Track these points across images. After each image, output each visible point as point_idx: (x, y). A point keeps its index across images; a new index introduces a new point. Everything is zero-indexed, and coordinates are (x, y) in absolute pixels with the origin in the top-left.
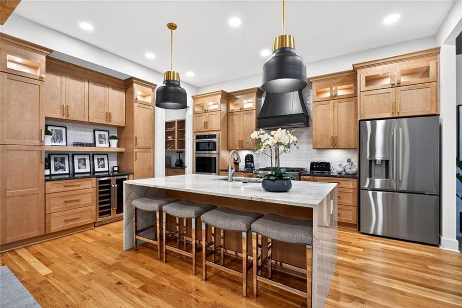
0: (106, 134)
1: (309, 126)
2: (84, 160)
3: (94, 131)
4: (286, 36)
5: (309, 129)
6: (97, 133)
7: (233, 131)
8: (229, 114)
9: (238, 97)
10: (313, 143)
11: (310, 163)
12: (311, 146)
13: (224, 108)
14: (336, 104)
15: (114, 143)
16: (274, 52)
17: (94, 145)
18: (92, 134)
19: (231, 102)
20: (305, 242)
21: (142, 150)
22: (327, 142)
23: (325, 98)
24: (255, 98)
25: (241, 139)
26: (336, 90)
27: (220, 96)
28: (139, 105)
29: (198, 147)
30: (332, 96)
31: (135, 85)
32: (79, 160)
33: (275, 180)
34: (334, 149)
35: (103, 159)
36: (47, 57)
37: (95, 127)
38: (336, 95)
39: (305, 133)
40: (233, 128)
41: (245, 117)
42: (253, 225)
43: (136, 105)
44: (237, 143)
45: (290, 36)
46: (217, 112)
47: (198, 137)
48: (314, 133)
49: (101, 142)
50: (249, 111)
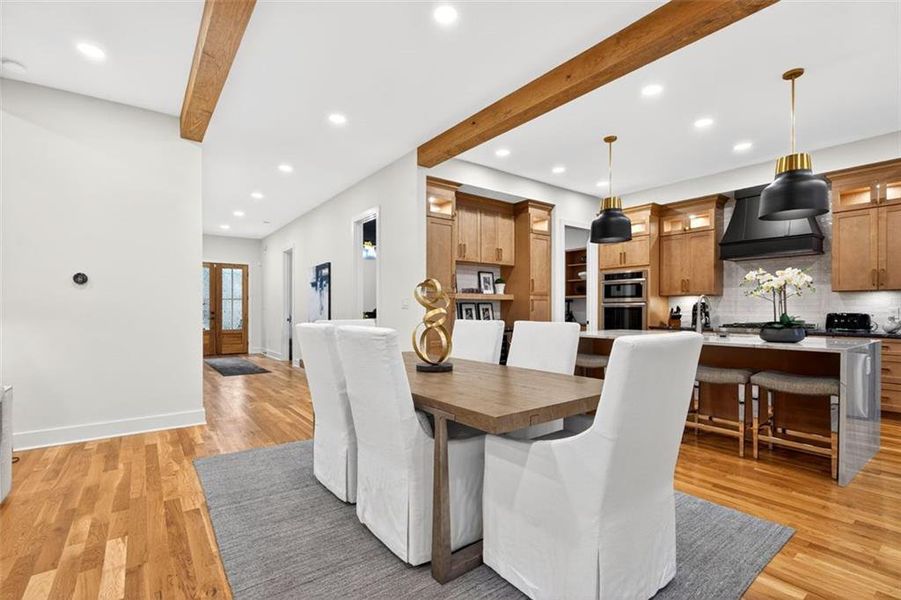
0: (490, 276)
1: (823, 253)
2: (471, 309)
3: (479, 273)
4: (796, 155)
5: (823, 258)
6: (482, 276)
7: (670, 266)
8: (662, 239)
9: (679, 210)
10: (832, 281)
11: (826, 316)
12: (829, 287)
13: (654, 229)
14: (885, 215)
15: (501, 288)
16: (777, 176)
17: (479, 291)
18: (476, 277)
19: (667, 220)
20: (829, 392)
21: (539, 298)
22: (864, 279)
23: (860, 205)
24: (712, 211)
25: (686, 278)
26: (884, 190)
27: (649, 212)
28: (535, 236)
29: (608, 292)
30: (874, 201)
31: (531, 210)
32: (467, 310)
33: (782, 328)
34: (878, 290)
35: (487, 310)
36: (457, 193)
37: (480, 268)
38: (883, 200)
39: (815, 265)
40: (670, 261)
41: (694, 242)
42: (752, 378)
43: (532, 236)
44: (678, 284)
45: (802, 155)
46: (643, 238)
47: (608, 277)
48: (835, 265)
49: (486, 288)
50: (701, 233)
